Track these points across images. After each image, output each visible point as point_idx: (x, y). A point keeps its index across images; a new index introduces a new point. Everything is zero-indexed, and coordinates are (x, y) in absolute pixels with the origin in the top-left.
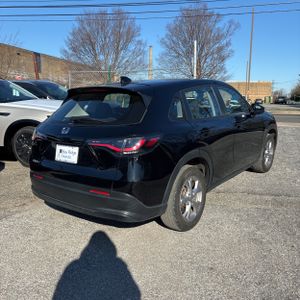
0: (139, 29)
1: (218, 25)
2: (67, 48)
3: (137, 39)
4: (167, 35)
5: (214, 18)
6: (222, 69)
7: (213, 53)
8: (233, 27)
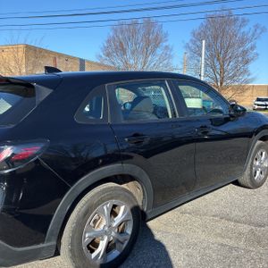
0: (166, 35)
1: (243, 29)
2: (101, 54)
3: (165, 44)
4: (191, 40)
5: (239, 23)
6: (245, 71)
7: (237, 57)
8: (258, 31)
